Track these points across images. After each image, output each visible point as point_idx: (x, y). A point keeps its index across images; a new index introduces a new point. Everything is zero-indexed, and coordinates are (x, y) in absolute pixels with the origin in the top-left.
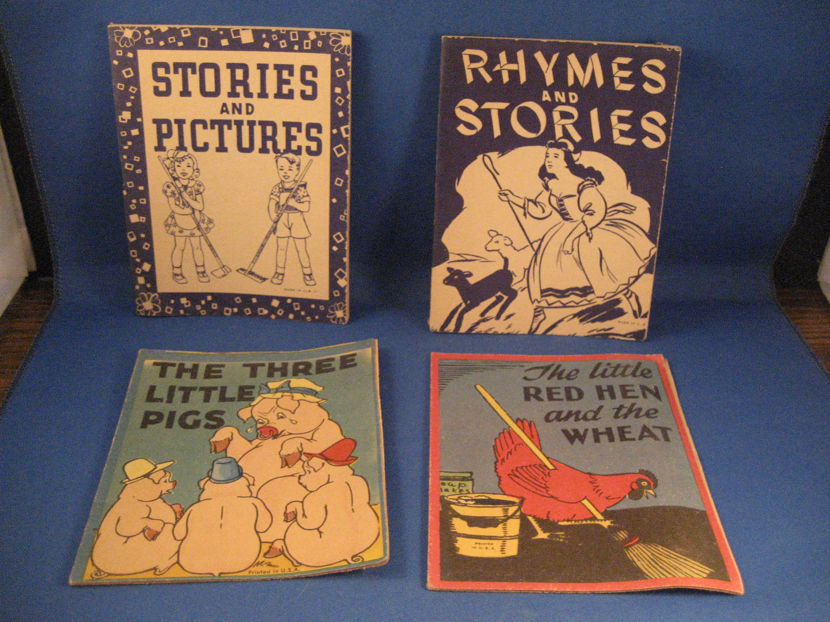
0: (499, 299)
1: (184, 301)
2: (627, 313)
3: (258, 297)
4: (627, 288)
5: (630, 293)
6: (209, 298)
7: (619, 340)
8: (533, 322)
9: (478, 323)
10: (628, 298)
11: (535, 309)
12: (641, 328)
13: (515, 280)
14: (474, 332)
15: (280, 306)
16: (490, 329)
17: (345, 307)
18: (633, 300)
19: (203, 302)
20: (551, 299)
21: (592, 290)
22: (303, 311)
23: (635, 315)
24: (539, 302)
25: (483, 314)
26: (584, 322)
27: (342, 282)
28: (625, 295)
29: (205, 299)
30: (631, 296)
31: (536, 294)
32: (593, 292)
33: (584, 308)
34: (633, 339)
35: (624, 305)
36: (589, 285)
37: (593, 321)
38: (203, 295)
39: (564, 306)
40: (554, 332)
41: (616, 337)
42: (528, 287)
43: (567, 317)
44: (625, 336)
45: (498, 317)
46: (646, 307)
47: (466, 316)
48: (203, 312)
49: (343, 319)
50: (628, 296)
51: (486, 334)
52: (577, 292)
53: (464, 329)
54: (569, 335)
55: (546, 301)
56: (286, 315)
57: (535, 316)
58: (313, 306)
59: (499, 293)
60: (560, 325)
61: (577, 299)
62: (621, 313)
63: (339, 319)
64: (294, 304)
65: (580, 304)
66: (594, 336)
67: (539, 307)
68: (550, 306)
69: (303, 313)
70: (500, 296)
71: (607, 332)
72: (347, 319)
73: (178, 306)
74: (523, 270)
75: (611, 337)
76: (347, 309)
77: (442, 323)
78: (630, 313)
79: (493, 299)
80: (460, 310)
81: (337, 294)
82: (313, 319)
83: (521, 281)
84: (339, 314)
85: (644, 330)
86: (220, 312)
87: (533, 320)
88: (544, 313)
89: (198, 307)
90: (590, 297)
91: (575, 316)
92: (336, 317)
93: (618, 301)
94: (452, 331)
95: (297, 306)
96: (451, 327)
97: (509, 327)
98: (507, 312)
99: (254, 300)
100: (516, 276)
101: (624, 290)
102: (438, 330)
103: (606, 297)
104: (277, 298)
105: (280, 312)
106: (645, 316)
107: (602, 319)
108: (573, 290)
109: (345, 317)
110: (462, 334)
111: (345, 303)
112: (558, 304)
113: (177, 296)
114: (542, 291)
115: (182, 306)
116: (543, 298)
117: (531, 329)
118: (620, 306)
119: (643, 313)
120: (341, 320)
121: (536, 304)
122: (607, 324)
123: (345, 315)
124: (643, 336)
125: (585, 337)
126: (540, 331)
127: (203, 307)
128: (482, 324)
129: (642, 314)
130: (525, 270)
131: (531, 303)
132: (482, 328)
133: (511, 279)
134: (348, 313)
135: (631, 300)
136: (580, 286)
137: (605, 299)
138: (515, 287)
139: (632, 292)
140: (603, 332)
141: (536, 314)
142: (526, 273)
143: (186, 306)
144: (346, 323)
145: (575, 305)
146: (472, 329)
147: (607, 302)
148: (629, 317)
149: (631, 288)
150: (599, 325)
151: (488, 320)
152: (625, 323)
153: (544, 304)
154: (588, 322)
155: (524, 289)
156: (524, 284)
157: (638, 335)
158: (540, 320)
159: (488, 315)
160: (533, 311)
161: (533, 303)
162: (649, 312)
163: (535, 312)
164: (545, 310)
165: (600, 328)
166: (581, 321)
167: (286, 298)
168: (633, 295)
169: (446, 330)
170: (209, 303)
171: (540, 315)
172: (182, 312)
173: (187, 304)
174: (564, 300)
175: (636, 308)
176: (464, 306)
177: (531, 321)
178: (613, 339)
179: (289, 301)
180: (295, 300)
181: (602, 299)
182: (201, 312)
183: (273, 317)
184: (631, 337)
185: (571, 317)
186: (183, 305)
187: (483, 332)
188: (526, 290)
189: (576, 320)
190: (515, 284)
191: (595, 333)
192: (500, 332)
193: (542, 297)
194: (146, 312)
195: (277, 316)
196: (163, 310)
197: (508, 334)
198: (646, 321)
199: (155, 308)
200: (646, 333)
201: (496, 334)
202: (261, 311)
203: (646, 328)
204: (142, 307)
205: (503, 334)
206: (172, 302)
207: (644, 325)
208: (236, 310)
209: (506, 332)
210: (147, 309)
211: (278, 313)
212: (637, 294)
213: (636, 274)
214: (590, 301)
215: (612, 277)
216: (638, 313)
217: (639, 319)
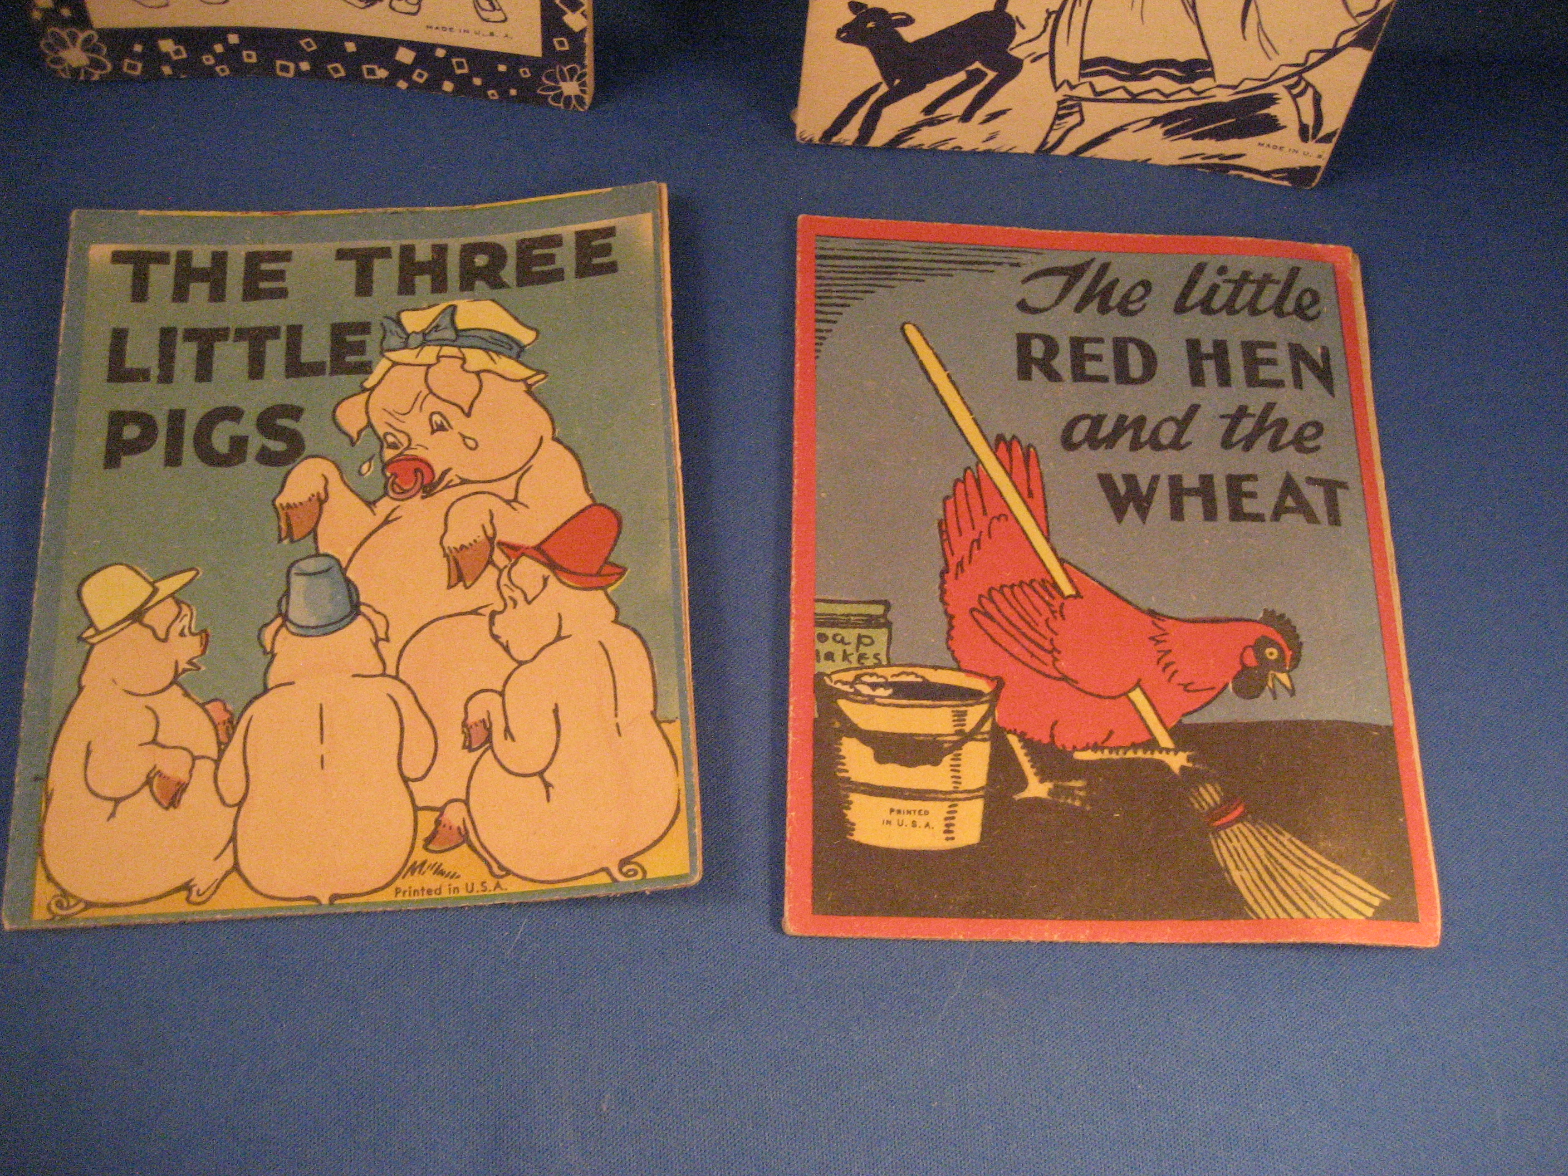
0: (975, 77)
1: (167, 46)
2: (1285, 127)
3: (360, 40)
4: (1299, 74)
5: (1303, 84)
6: (233, 39)
7: (1250, 180)
8: (1051, 129)
9: (915, 128)
10: (1295, 97)
11: (1059, 103)
12: (1311, 162)
13: (1021, 36)
14: (904, 146)
15: (417, 62)
16: (945, 141)
17: (583, 75)
18: (1306, 102)
19: (219, 48)
20: (1104, 83)
21: (1209, 70)
22: (477, 76)
23: (1304, 133)
24: (1072, 87)
25: (929, 109)
26: (1173, 137)
27: (576, 21)
28: (1289, 88)
29: (224, 41)
30: (1302, 93)
31: (1068, 68)
32: (1211, 75)
33: (1182, 106)
34: (1286, 183)
35: (1283, 110)
36: (1205, 57)
37: (1196, 137)
38: (216, 33)
39: (1134, 98)
40: (1100, 152)
41: (1247, 175)
42: (1052, 53)
43: (1134, 123)
44: (1267, 174)
45: (967, 116)
46: (1335, 120)
48: (223, 71)
49: (580, 100)
50: (1295, 91)
51: (933, 151)
52: (1172, 71)
53: (880, 137)
54: (1135, 161)
55: (1092, 85)
56: (434, 84)
57: (1058, 117)
58: (502, 68)
59: (977, 65)
60: (1114, 138)
61: (1168, 85)
62: (1271, 125)
63: (568, 100)
64: (454, 61)
65: (1172, 98)
66: (1191, 167)
67: (1071, 98)
68: (1098, 97)
69: (477, 81)
70: (978, 69)
71: (1225, 162)
72: (588, 99)
73: (153, 57)
74: (1045, 15)
75: (1232, 172)
76: (590, 79)
77: (827, 123)
78: (1294, 127)
79: (961, 76)
80: (873, 98)
81: (562, 45)
82: (504, 96)
83: (1038, 37)
84: (570, 88)
85: (1317, 168)
86: (266, 70)
87: (1053, 123)
88: (1081, 112)
89: (208, 60)
90: (1199, 85)
91: (1155, 121)
92: (561, 93)
93: (1271, 100)
94: (849, 143)
95: (460, 65)
96: (850, 134)
97: (992, 137)
98: (990, 107)
99: (351, 47)
100: (1023, 27)
101: (1290, 76)
102: (816, 140)
103: (1241, 88)
104: (410, 45)
105: (421, 77)
106: (1327, 139)
107: (1220, 135)
108: (1161, 66)
109: (585, 96)
110: (874, 149)
111: (583, 66)
112: (1121, 94)
113: (149, 35)
114: (1084, 64)
115: (166, 58)
116: (1083, 80)
117: (1045, 142)
118: (1272, 110)
119: (1326, 130)
120: (574, 102)
121: (1065, 90)
122: (1231, 146)
123: (583, 92)
124: (1312, 181)
125: (1173, 167)
126: (1065, 149)
127: (220, 59)
128: (925, 130)
129: (1321, 134)
130: (1049, 14)
131: (1053, 89)
132: (926, 137)
133: (1012, 35)
134: (590, 89)
135: (1299, 100)
136: (1182, 56)
137: (1238, 93)
138: (1017, 53)
139: (1308, 85)
140: (1216, 161)
141: (1060, 113)
142: (1051, 22)
143: (175, 58)
144: (586, 108)
145: (1162, 98)
146: (899, 138)
148: (1289, 136)
149: (1308, 76)
150: (1210, 147)
151: (943, 122)
152: (1275, 147)
153: (1084, 91)
154: (1185, 137)
155: (1041, 56)
156: (1042, 46)
157: (1300, 176)
158: (1068, 126)
159: (940, 111)
160: (1055, 105)
161: (1057, 89)
162: (1339, 131)
163: (1059, 109)
164: (1084, 104)
165: (1210, 153)
166: (1168, 133)
167: (434, 47)
168: (1310, 91)
169: (835, 139)
170: (232, 53)
171: (1071, 114)
172: (167, 70)
173: (177, 52)
174: (1136, 87)
175: (1309, 119)
176: (884, 89)
177: (1047, 128)
178: (1240, 177)
179: (440, 53)
180: (453, 51)
181: (1231, 91)
182: (218, 69)
183: (403, 85)
184: (1282, 179)
185: (1147, 122)
186: (167, 54)
187: (925, 147)
188: (1046, 60)
189: (1158, 131)
190: (1019, 45)
191: (1197, 160)
192: (967, 148)
193: (1082, 75)
194: (76, 71)
195: (413, 85)
196: (117, 67)
197: (987, 153)
198: (1327, 150)
199: (97, 64)
200: (1319, 175)
201: (957, 151)
202: (371, 72)
203: (1322, 163)
204: (59, 61)
205: (974, 153)
206: (138, 48)
207: (1320, 156)
208: (305, 66)
209: (982, 147)
210: (75, 65)
211: (415, 77)
212: (1319, 90)
213: (1330, 46)
214: (1198, 93)
215: (1266, 44)
216: (1311, 131)
217: (1311, 143)
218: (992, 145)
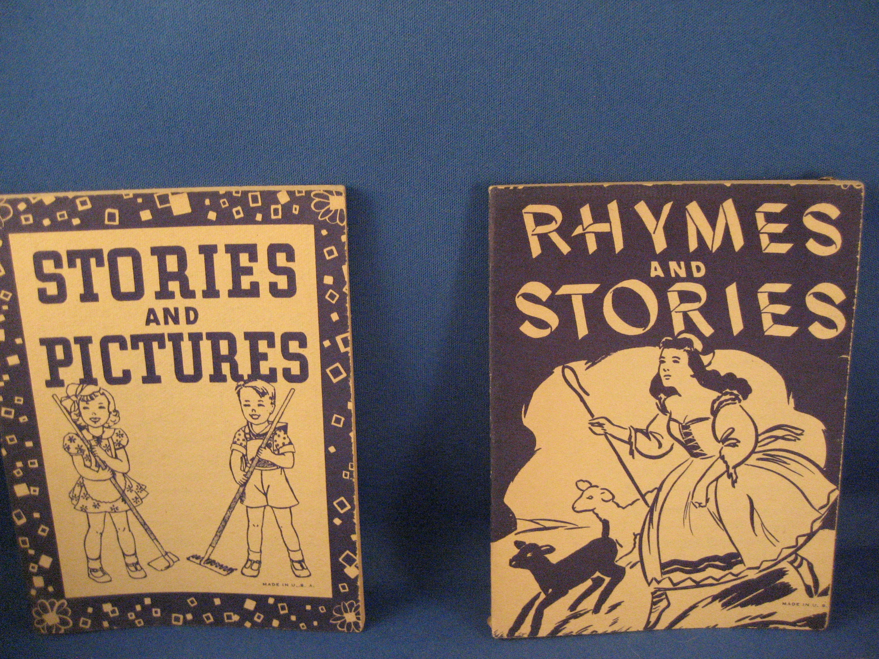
0: (597, 583)
1: (107, 607)
2: (796, 589)
3: (224, 597)
4: (795, 552)
5: (799, 559)
6: (148, 601)
7: (784, 630)
8: (651, 612)
9: (566, 621)
10: (796, 568)
11: (653, 594)
12: (819, 610)
14: (560, 634)
15: (257, 609)
16: (586, 628)
17: (358, 607)
18: (804, 569)
19: (138, 608)
20: (677, 576)
21: (740, 558)
22: (293, 614)
23: (809, 592)
24: (659, 582)
25: (573, 607)
26: (728, 608)
27: (352, 571)
28: (792, 563)
29: (142, 603)
30: (800, 565)
31: (654, 570)
32: (742, 562)
33: (729, 585)
34: (807, 628)
35: (792, 578)
36: (734, 551)
37: (743, 605)
38: (138, 598)
39: (698, 585)
40: (684, 624)
41: (781, 627)
42: (642, 561)
43: (702, 601)
44: (794, 624)
45: (597, 609)
46: (825, 578)
47: (547, 612)
48: (140, 623)
49: (356, 625)
50: (796, 564)
51: (579, 636)
52: (717, 563)
53: (545, 630)
54: (708, 628)
55: (670, 579)
56: (267, 622)
57: (653, 603)
58: (308, 607)
59: (597, 574)
60: (691, 614)
61: (717, 573)
62: (787, 590)
63: (349, 625)
64: (279, 605)
65: (722, 581)
66: (745, 626)
67: (659, 589)
68: (676, 586)
69: (293, 618)
70: (598, 577)
71: (765, 620)
72: (361, 624)
73: (99, 616)
74: (633, 537)
75: (771, 626)
76: (362, 610)
77: (511, 624)
78: (801, 589)
79: (589, 583)
80: (537, 603)
81: (344, 588)
82: (310, 626)
83: (631, 552)
84: (350, 617)
85: (824, 615)
86: (165, 621)
87: (651, 608)
88: (667, 598)
89: (131, 616)
90: (736, 569)
91: (715, 598)
92: (345, 621)
93: (782, 573)
94: (526, 636)
95: (283, 608)
96: (525, 629)
97: (615, 622)
98: (610, 601)
99: (217, 601)
100: (622, 547)
101: (790, 555)
102: (505, 636)
103: (763, 567)
104: (253, 597)
105: (258, 618)
106: (825, 593)
107: (757, 601)
108: (710, 562)
109: (360, 622)
110: (543, 638)
111: (357, 601)
112: (689, 583)
113: (97, 601)
114: (663, 566)
115: (106, 616)
116: (664, 576)
117: (648, 622)
118: (785, 579)
119: (822, 587)
120: (353, 626)
121: (654, 585)
122: (765, 608)
123: (358, 619)
124: (823, 623)
125: (734, 628)
126: (662, 625)
127: (138, 615)
128: (572, 621)
129: (820, 590)
130: (636, 536)
131: (647, 585)
132: (573, 627)
133: (615, 552)
134: (363, 616)
135: (800, 569)
136: (721, 553)
137: (760, 571)
138: (621, 563)
139: (803, 558)
140: (759, 620)
141: (654, 600)
142: (637, 541)
143: (111, 615)
144: (361, 630)
145: (715, 582)
146: (557, 629)
147: (764, 576)
148: (800, 595)
149: (799, 552)
150: (753, 611)
151: (581, 615)
152: (794, 604)
153: (666, 584)
154: (735, 607)
156: (635, 557)
157: (815, 621)
158: (661, 609)
159: (580, 608)
160: (650, 596)
161: (649, 584)
162: (831, 587)
163: (653, 598)
164: (668, 593)
165: (754, 615)
166: (725, 605)
167: (267, 597)
168: (805, 563)
169: (517, 634)
170: (147, 609)
171: (662, 600)
172: (106, 624)
173: (113, 612)
174: (698, 577)
175: (809, 581)
176: (543, 596)
177: (648, 612)
178: (776, 629)
179: (271, 601)
180: (279, 599)
181: (757, 571)
182: (136, 622)
183: (248, 624)
184: (804, 625)
185: (709, 600)
186: (107, 614)
187: (574, 634)
188: (639, 565)
189: (717, 604)
190: (621, 558)
191: (747, 621)
192: (600, 631)
193: (663, 574)
194: (49, 628)
195: (254, 624)
196: (76, 624)
197: (614, 633)
198: (826, 600)
199: (63, 622)
200: (827, 619)
201: (594, 635)
202: (229, 617)
203: (827, 610)
204: (42, 621)
205: (605, 634)
206: (90, 610)
207: (824, 606)
208: (189, 617)
209: (610, 630)
210: (50, 624)
211: (256, 619)
212: (810, 560)
213: (808, 531)
214: (737, 575)
215: (769, 536)
216: (813, 589)
217: (815, 598)
218: (616, 628)
